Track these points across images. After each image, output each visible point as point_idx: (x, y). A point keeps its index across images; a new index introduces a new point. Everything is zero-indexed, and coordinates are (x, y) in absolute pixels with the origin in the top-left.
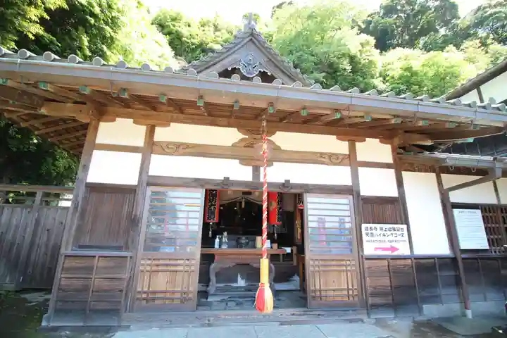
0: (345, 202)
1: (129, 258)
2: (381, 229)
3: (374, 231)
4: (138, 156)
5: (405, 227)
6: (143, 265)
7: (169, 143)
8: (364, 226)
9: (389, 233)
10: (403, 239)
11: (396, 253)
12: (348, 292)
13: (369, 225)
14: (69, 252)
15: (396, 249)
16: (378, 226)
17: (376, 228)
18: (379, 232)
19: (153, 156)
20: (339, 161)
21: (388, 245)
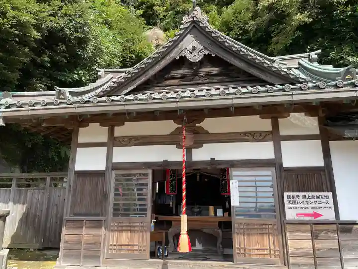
0: (268, 175)
1: (103, 222)
2: (304, 197)
3: (297, 199)
4: (105, 149)
5: (330, 194)
6: (113, 226)
7: (124, 138)
8: (286, 194)
9: (313, 200)
10: (328, 205)
11: (319, 219)
12: (270, 252)
13: (291, 194)
14: (68, 217)
15: (320, 215)
16: (301, 194)
17: (298, 197)
18: (301, 199)
19: (115, 148)
20: (262, 137)
21: (311, 211)
